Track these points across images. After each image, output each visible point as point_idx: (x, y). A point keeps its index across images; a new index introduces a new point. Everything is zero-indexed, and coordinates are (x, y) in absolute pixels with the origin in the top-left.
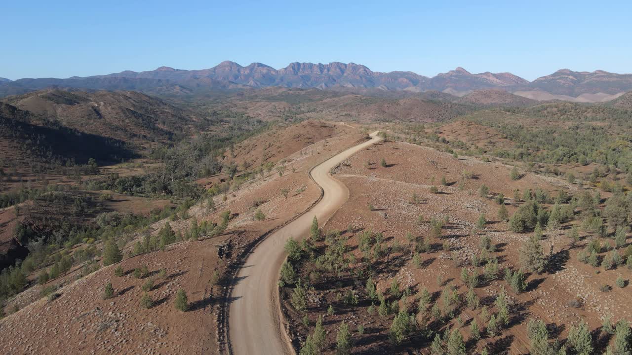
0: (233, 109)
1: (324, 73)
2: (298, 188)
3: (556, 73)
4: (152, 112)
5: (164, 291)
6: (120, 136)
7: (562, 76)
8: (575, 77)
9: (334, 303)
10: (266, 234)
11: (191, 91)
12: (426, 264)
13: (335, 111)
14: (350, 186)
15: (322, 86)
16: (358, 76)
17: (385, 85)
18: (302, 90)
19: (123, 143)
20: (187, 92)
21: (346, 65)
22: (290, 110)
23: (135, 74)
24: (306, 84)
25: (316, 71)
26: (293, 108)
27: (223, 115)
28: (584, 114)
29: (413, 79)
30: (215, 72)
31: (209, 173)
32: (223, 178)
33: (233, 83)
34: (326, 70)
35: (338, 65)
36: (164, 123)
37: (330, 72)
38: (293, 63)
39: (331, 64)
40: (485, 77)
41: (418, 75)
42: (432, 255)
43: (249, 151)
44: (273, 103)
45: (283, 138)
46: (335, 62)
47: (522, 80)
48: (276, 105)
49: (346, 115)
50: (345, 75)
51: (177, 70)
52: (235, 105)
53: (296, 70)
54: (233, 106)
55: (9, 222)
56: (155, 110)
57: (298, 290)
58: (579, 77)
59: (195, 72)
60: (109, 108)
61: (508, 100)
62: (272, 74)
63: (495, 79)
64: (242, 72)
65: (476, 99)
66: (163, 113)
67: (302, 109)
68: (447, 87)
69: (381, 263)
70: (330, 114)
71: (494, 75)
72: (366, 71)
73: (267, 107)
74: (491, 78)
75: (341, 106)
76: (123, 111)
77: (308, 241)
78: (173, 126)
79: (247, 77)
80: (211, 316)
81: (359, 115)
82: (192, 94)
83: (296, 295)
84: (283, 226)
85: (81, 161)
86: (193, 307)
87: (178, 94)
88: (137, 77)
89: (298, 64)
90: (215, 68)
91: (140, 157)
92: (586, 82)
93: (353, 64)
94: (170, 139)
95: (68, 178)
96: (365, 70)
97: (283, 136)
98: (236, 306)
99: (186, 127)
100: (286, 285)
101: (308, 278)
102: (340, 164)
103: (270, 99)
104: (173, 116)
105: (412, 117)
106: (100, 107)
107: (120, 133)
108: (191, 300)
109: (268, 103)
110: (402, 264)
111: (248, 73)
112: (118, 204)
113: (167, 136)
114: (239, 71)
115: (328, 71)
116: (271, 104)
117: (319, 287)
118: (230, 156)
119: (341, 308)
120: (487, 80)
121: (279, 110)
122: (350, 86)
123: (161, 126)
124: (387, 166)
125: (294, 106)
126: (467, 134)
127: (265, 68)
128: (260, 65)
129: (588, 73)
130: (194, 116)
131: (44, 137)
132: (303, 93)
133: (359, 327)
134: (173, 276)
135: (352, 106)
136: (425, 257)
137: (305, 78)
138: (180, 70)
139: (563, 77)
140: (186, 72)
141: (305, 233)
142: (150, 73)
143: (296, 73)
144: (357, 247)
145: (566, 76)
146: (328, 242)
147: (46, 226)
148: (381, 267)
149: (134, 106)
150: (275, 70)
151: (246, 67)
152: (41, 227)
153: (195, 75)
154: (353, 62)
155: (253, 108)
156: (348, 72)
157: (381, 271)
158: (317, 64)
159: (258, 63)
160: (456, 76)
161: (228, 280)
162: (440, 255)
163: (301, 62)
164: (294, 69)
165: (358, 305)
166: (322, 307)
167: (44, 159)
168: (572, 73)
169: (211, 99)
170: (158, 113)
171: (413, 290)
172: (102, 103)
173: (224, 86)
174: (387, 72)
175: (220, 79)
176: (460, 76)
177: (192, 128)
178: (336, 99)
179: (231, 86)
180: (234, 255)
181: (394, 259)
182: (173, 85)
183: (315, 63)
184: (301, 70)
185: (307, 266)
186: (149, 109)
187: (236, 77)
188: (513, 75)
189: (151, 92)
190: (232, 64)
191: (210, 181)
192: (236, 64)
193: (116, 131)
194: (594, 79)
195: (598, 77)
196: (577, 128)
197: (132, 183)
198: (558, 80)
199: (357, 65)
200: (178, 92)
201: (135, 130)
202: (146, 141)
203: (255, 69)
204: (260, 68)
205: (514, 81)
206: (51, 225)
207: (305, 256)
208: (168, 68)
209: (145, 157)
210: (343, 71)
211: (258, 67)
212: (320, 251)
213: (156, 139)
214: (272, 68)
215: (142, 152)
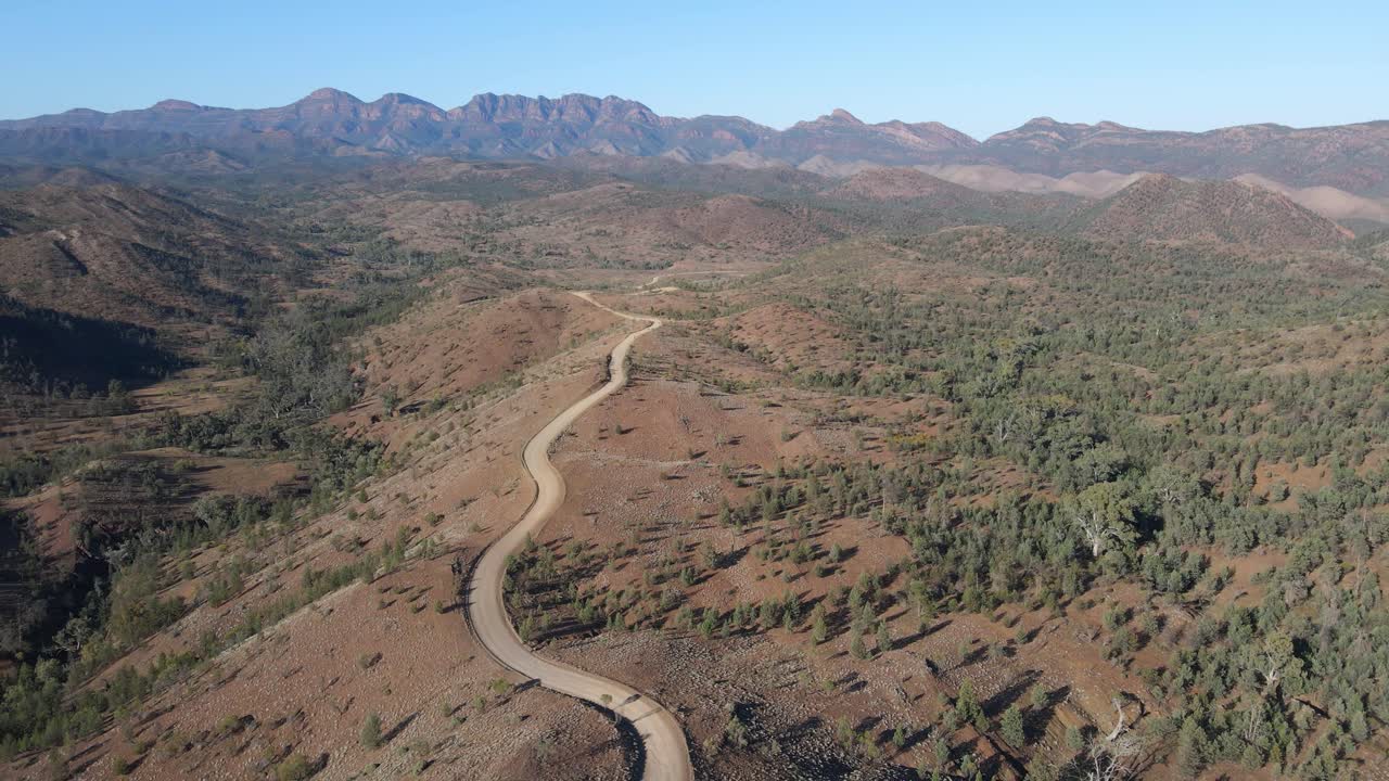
0: (353, 216)
1: (551, 119)
2: (510, 482)
3: (1026, 125)
4: (181, 241)
5: (421, 602)
6: (141, 317)
7: (1038, 132)
8: (1061, 134)
9: (542, 603)
10: (485, 549)
11: (246, 163)
12: (621, 567)
13: (577, 223)
14: (569, 476)
15: (546, 151)
16: (626, 127)
17: (684, 147)
18: (503, 166)
19: (152, 332)
20: (236, 165)
21: (598, 101)
22: (479, 220)
23: (100, 116)
24: (512, 144)
25: (534, 113)
26: (487, 215)
27: (334, 236)
28: (1018, 251)
29: (746, 134)
30: (297, 113)
31: (348, 404)
32: (374, 413)
33: (343, 142)
34: (555, 112)
35: (582, 100)
36: (217, 272)
37: (563, 117)
38: (481, 97)
39: (566, 98)
40: (889, 130)
41: (754, 125)
42: (627, 560)
43: (415, 356)
44: (443, 204)
45: (477, 333)
46: (576, 95)
47: (966, 139)
48: (450, 209)
49: (598, 233)
50: (598, 122)
51: (206, 108)
52: (358, 208)
53: (489, 111)
54: (353, 210)
55: (57, 520)
56: (188, 238)
57: (516, 595)
58: (1069, 132)
59: (249, 114)
60: (94, 243)
61: (928, 190)
62: (434, 121)
63: (911, 136)
64: (364, 116)
65: (865, 188)
66: (206, 242)
67: (506, 218)
68: (816, 152)
69: (583, 569)
70: (565, 230)
71: (909, 127)
72: (644, 114)
73: (428, 214)
74: (903, 133)
75: (589, 211)
76: (125, 249)
77: (523, 553)
78: (237, 278)
79: (376, 128)
80: (459, 615)
81: (625, 233)
82: (248, 171)
83: (515, 598)
84: (499, 538)
85: (98, 387)
86: (446, 610)
87: (217, 172)
88: (107, 126)
89: (493, 97)
90: (299, 105)
91: (194, 364)
92: (1082, 145)
93: (614, 98)
94: (241, 313)
95: (86, 424)
96: (641, 113)
97: (475, 329)
98: (473, 608)
99: (265, 279)
100: (507, 592)
101: (523, 586)
102: (562, 433)
103: (435, 190)
104: (228, 248)
105: (732, 236)
106: (73, 241)
107: (138, 309)
108: (444, 606)
109: (430, 205)
110: (601, 569)
111: (378, 118)
112: (205, 475)
113: (234, 307)
114: (355, 111)
115: (561, 113)
116: (438, 205)
117: (532, 592)
118: (377, 363)
119: (547, 606)
120: (895, 137)
121: (456, 221)
122: (610, 151)
123: (210, 280)
124: (623, 432)
125: (489, 211)
126: (779, 330)
127: (418, 106)
128: (404, 99)
129: (1086, 125)
130: (274, 244)
131: (14, 341)
132: (505, 174)
133: (559, 618)
134: (423, 591)
135: (610, 212)
136: (620, 561)
137: (510, 131)
138: (213, 108)
139: (1039, 135)
140: (226, 113)
141: (520, 545)
142: (137, 114)
143: (490, 119)
144: (564, 556)
145: (1045, 133)
146: (540, 554)
147: (118, 523)
148: (584, 572)
149: (139, 229)
150: (440, 110)
151: (372, 104)
152: (111, 526)
153: (250, 119)
154: (615, 95)
155: (400, 214)
156: (606, 117)
157: (583, 576)
158: (536, 97)
159: (399, 95)
160: (833, 128)
161: (464, 591)
162: (634, 560)
163: (499, 93)
164: (482, 108)
165: (560, 604)
166: (534, 606)
167: (28, 388)
168: (1055, 126)
169: (299, 187)
170: (197, 243)
171: (605, 590)
172: (75, 233)
173: (324, 150)
174: (688, 118)
175: (310, 132)
176: (840, 131)
177: (280, 282)
178: (578, 194)
179: (341, 151)
180: (464, 571)
181: (596, 565)
182: (202, 148)
183: (532, 96)
184: (499, 112)
185: (522, 576)
186: (176, 236)
187: (350, 127)
188: (946, 128)
189: (149, 166)
190: (337, 96)
191: (352, 420)
192: (349, 95)
193: (130, 305)
194: (1098, 140)
195: (1104, 135)
196: (986, 290)
197: (212, 430)
198: (1031, 141)
199: (624, 102)
200: (214, 167)
201: (166, 298)
202: (195, 324)
203: (393, 109)
204: (405, 105)
205: (948, 139)
206: (126, 521)
207: (520, 568)
208: (181, 103)
209: (205, 363)
210: (592, 115)
211: (400, 102)
212: (533, 562)
213: (215, 319)
214: (434, 106)
215: (194, 350)
